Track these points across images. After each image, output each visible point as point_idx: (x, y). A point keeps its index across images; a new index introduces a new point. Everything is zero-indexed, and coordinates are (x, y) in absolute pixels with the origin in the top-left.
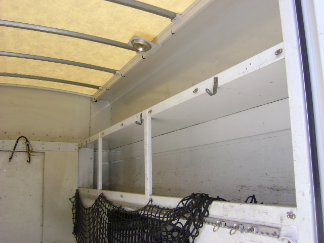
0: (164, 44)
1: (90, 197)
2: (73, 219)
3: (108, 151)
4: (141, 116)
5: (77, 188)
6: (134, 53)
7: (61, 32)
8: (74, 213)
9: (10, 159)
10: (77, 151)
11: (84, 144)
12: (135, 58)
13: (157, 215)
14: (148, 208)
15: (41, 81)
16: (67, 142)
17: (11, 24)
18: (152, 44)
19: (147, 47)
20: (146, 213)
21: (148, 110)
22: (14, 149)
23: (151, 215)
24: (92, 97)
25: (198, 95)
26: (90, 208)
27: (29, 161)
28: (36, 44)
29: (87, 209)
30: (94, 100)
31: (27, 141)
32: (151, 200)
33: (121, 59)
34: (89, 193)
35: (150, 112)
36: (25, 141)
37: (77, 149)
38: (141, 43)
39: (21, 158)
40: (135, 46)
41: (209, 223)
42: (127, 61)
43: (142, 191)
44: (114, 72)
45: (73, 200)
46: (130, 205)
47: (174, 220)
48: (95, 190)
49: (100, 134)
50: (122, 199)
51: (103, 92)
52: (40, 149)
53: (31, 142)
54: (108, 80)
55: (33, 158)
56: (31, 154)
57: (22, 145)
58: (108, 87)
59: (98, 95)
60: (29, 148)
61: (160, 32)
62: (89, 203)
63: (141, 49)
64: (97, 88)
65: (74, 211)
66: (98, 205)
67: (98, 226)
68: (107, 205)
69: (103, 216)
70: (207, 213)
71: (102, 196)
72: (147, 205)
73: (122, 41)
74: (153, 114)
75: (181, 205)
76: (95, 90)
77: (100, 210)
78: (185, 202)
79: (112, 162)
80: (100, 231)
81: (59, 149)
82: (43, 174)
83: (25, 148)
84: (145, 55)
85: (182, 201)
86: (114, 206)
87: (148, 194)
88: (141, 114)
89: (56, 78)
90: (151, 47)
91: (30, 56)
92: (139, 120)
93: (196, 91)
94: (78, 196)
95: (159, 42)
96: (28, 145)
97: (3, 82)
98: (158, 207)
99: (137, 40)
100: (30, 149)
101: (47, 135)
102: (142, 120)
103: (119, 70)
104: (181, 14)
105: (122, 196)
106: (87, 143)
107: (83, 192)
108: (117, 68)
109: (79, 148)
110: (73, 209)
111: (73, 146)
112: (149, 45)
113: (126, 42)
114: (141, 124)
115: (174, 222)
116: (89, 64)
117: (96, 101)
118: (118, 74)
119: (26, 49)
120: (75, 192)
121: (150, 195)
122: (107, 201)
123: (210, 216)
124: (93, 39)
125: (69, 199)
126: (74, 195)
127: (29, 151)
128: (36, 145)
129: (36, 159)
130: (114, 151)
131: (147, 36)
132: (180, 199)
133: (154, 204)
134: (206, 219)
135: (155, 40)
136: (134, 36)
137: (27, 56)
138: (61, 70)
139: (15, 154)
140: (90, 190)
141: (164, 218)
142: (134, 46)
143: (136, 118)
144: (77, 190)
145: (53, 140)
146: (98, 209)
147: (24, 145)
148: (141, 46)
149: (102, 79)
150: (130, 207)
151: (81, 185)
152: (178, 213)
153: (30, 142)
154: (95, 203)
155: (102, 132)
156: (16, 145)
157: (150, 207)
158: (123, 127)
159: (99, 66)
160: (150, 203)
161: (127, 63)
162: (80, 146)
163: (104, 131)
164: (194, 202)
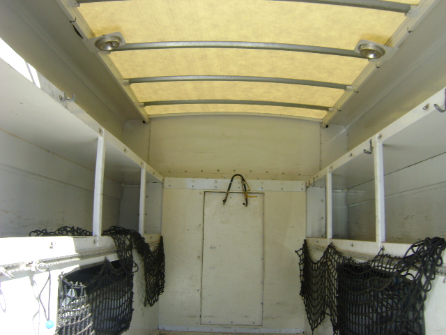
0: (400, 46)
1: (318, 248)
2: (300, 276)
3: (346, 190)
4: (371, 143)
5: (305, 238)
6: (366, 62)
7: (271, 46)
8: (302, 268)
9: (224, 201)
10: (304, 190)
11: (312, 182)
12: (367, 67)
13: (388, 266)
14: (379, 258)
15: (256, 106)
16: (292, 180)
17: (213, 44)
18: (385, 48)
19: (379, 53)
20: (376, 264)
21: (377, 135)
22: (229, 189)
23: (382, 266)
24: (321, 121)
25: (429, 112)
26: (318, 262)
27: (246, 204)
28: (244, 63)
29: (315, 264)
30: (324, 126)
31: (243, 180)
32: (383, 249)
33: (352, 71)
34: (318, 244)
35: (380, 137)
36: (241, 180)
37: (304, 188)
38: (370, 48)
39: (236, 200)
40: (364, 53)
41: (442, 273)
42: (358, 72)
43: (372, 238)
44: (343, 87)
45: (301, 252)
46: (361, 256)
47: (403, 270)
48: (325, 239)
49: (328, 168)
50: (353, 249)
51: (333, 114)
52: (259, 190)
53: (248, 181)
54: (338, 99)
55: (251, 200)
56: (248, 195)
57: (237, 184)
58: (339, 107)
59: (329, 118)
60: (245, 188)
61: (394, 31)
62: (317, 256)
63: (371, 56)
64: (326, 109)
65: (302, 266)
66: (327, 258)
67: (327, 284)
68: (337, 257)
69: (332, 271)
70: (440, 261)
71: (331, 246)
72: (378, 255)
73: (348, 48)
74: (383, 139)
75: (411, 253)
76: (324, 113)
77: (329, 263)
78: (415, 249)
79: (351, 206)
80: (328, 289)
81: (282, 189)
82: (263, 220)
83: (241, 189)
84: (379, 62)
85: (411, 248)
86: (343, 257)
87: (380, 241)
88: (371, 140)
89: (273, 100)
90: (384, 52)
91: (239, 78)
92: (368, 148)
93: (427, 107)
94: (305, 248)
95: (395, 43)
96: (244, 185)
97: (213, 111)
98: (389, 256)
99: (365, 45)
100: (247, 189)
101: (267, 172)
102: (372, 148)
103: (350, 84)
104: (417, 5)
105: (352, 245)
106: (316, 180)
107: (311, 242)
108: (348, 82)
109: (307, 187)
110: (300, 264)
111: (300, 185)
112: (381, 49)
113: (352, 47)
114: (370, 153)
115: (403, 273)
116: (311, 80)
117: (327, 126)
118: (350, 90)
119: (234, 70)
120: (303, 243)
121: (382, 242)
122: (337, 252)
123: (444, 265)
124: (310, 49)
125: (296, 252)
126: (302, 247)
127: (246, 191)
128: (253, 185)
129: (254, 202)
130: (353, 191)
131: (378, 38)
132: (410, 246)
133: (385, 253)
134: (440, 269)
135: (389, 42)
136: (360, 41)
137: (236, 78)
138: (278, 91)
139: (230, 195)
140: (319, 240)
141: (393, 269)
142: (362, 52)
143: (365, 145)
144: (305, 241)
145: (274, 177)
146: (326, 262)
147: (240, 185)
148: (371, 51)
149: (331, 98)
150: (360, 258)
151: (309, 234)
152: (407, 261)
153: (246, 180)
154: (324, 256)
155: (330, 166)
156: (230, 184)
157: (381, 257)
158: (352, 158)
159: (324, 81)
160: (381, 253)
161: (358, 74)
162: (308, 185)
163: (332, 165)
164: (426, 248)
